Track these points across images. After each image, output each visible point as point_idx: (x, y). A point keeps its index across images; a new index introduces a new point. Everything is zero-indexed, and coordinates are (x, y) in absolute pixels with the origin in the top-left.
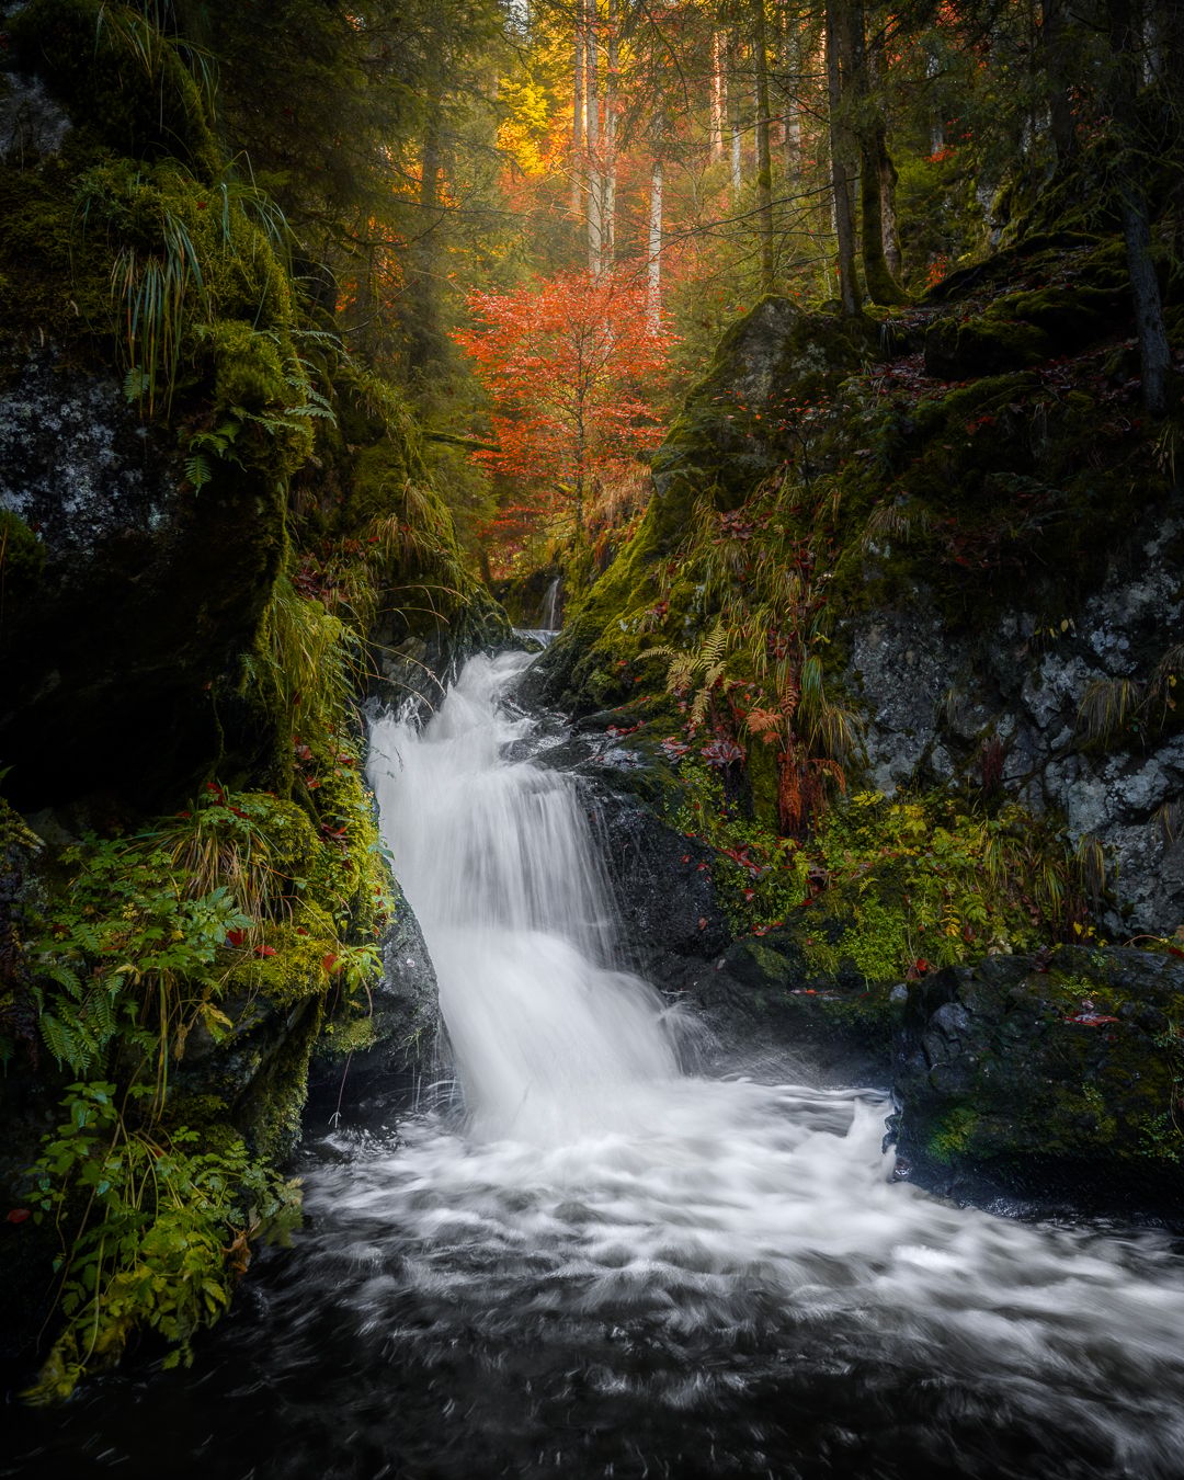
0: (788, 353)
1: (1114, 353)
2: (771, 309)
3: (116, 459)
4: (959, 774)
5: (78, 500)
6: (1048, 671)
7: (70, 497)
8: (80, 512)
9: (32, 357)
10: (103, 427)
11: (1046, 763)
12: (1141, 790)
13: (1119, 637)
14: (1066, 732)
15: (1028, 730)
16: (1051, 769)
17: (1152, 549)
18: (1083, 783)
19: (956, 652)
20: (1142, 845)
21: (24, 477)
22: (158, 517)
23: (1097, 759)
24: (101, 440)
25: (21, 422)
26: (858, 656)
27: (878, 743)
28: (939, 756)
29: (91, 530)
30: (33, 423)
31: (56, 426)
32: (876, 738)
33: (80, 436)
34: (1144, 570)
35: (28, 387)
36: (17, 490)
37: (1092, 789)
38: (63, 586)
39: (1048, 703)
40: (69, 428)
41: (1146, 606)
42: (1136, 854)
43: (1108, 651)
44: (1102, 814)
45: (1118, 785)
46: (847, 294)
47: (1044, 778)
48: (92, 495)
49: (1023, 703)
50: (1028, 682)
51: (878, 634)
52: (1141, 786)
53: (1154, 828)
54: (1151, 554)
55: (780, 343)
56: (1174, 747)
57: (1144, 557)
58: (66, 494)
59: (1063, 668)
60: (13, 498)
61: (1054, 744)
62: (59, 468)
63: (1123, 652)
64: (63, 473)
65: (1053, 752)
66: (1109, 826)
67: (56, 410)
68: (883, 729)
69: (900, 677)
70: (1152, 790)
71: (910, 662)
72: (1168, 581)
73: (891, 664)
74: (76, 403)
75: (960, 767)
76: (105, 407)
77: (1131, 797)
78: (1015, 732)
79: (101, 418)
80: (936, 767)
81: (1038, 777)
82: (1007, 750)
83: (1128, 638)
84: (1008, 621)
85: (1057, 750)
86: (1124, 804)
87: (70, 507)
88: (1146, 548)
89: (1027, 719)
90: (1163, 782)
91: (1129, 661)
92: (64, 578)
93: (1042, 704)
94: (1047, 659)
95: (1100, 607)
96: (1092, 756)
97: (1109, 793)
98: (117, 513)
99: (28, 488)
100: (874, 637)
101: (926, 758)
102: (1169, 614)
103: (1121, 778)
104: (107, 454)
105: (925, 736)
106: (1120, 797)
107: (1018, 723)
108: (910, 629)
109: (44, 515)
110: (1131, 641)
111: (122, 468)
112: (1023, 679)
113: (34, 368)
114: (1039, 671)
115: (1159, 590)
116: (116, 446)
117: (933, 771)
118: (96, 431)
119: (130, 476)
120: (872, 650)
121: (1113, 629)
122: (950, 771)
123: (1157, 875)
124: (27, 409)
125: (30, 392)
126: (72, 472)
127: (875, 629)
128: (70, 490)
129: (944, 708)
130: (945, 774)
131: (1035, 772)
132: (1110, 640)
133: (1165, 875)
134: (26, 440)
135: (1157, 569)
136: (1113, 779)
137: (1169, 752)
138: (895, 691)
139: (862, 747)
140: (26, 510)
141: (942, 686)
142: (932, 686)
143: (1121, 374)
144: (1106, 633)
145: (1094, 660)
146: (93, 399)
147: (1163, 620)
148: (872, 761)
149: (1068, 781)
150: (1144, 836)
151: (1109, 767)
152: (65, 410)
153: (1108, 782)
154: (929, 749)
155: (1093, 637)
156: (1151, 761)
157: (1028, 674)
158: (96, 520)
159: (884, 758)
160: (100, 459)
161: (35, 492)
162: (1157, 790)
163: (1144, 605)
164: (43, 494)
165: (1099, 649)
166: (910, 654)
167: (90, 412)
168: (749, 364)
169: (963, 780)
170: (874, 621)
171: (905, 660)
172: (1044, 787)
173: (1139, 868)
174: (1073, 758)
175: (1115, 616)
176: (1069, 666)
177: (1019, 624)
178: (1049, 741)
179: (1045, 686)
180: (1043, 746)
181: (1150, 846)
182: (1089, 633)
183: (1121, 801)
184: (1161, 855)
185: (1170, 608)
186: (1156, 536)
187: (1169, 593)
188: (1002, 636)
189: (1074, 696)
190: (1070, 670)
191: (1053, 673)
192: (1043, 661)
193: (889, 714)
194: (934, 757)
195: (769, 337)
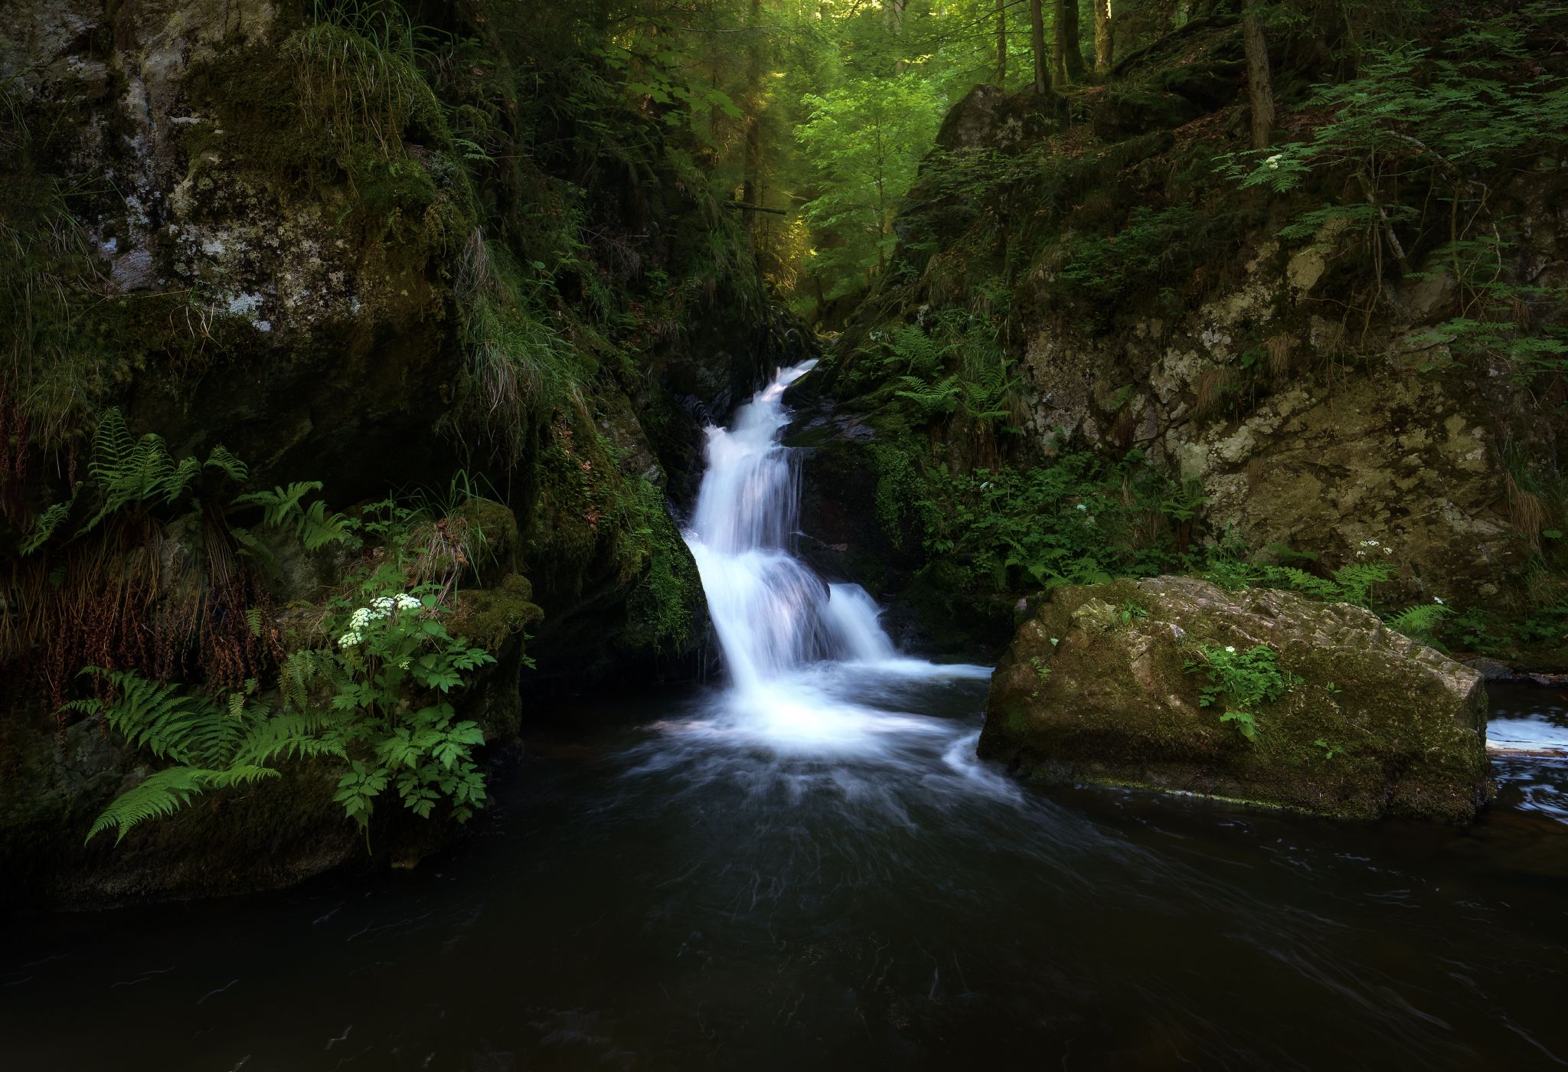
0: (994, 126)
1: (1235, 112)
2: (980, 94)
3: (322, 265)
4: (1102, 439)
5: (295, 298)
6: (1169, 361)
7: (289, 296)
8: (297, 307)
9: (251, 192)
10: (310, 242)
11: (1167, 429)
12: (1233, 448)
13: (1224, 334)
14: (1182, 406)
15: (1154, 406)
16: (1170, 433)
17: (1252, 266)
18: (1192, 444)
19: (1102, 350)
20: (1233, 489)
21: (255, 283)
22: (358, 306)
23: (1202, 425)
24: (309, 252)
25: (249, 242)
26: (1029, 357)
27: (1045, 417)
28: (1089, 426)
29: (306, 319)
30: (256, 244)
31: (275, 243)
32: (1043, 414)
33: (293, 249)
34: (1244, 283)
35: (251, 215)
36: (251, 293)
37: (1198, 449)
38: (294, 361)
39: (1169, 386)
40: (284, 245)
41: (1245, 311)
42: (1229, 495)
43: (1214, 345)
44: (1205, 467)
45: (1217, 445)
46: (1039, 79)
47: (1165, 441)
48: (305, 293)
49: (1151, 387)
50: (1154, 371)
51: (1046, 338)
52: (1234, 446)
53: (1243, 477)
54: (1250, 271)
55: (987, 120)
56: (1260, 416)
57: (1245, 272)
58: (286, 294)
59: (1181, 359)
60: (249, 298)
61: (1174, 415)
62: (279, 275)
63: (1226, 346)
64: (282, 278)
65: (1172, 421)
66: (1210, 474)
67: (273, 231)
68: (1049, 407)
69: (1061, 369)
70: (1243, 448)
71: (1068, 358)
72: (1263, 290)
73: (1054, 360)
74: (288, 225)
75: (1103, 432)
76: (310, 227)
77: (1227, 454)
78: (1144, 407)
79: (308, 235)
80: (1087, 434)
81: (1161, 439)
82: (1140, 420)
83: (1230, 335)
84: (1141, 326)
85: (1175, 420)
86: (1221, 458)
87: (290, 303)
88: (1247, 266)
89: (1154, 397)
90: (1251, 442)
91: (1230, 353)
92: (293, 355)
93: (1163, 385)
94: (1169, 353)
95: (1210, 313)
96: (1200, 423)
97: (1210, 451)
98: (326, 305)
99: (258, 290)
100: (1042, 340)
101: (1079, 427)
102: (1262, 316)
103: (1220, 440)
104: (316, 261)
105: (1081, 410)
106: (1218, 454)
107: (1147, 400)
108: (1068, 334)
109: (272, 310)
110: (1232, 338)
111: (327, 271)
112: (1151, 368)
113: (254, 201)
114: (1162, 362)
115: (1256, 298)
116: (320, 255)
117: (1085, 437)
118: (306, 244)
119: (333, 276)
120: (1042, 350)
121: (1219, 329)
122: (1097, 437)
123: (1244, 510)
124: (252, 232)
125: (253, 219)
126: (289, 277)
127: (1043, 334)
128: (289, 291)
129: (1092, 392)
130: (1093, 439)
131: (1158, 436)
132: (1217, 337)
133: (1249, 510)
134: (253, 255)
135: (1255, 282)
136: (1214, 441)
137: (1257, 420)
138: (1058, 380)
139: (1034, 420)
140: (257, 307)
141: (1092, 375)
142: (1084, 375)
143: (1238, 130)
144: (1214, 332)
145: (1203, 353)
146: (301, 220)
147: (1258, 320)
148: (1041, 430)
149: (1182, 442)
150: (1235, 482)
151: (1211, 432)
152: (281, 231)
153: (1210, 443)
154: (1082, 420)
155: (1204, 336)
156: (1243, 428)
157: (1154, 364)
158: (312, 312)
159: (1049, 428)
160: (309, 266)
161: (265, 294)
162: (1246, 448)
163: (1243, 310)
164: (270, 295)
165: (1207, 345)
166: (1068, 353)
167: (300, 231)
168: (964, 138)
169: (1105, 443)
170: (1042, 329)
171: (1065, 356)
172: (1165, 447)
173: (1230, 505)
174: (1186, 426)
175: (1221, 319)
176: (1186, 357)
177: (1148, 327)
178: (1169, 413)
179: (1167, 372)
180: (1165, 417)
181: (1239, 489)
182: (1200, 333)
183: (1219, 457)
184: (1247, 496)
185: (1264, 312)
186: (1255, 257)
187: (1264, 300)
188: (1136, 336)
189: (1189, 380)
190: (1187, 360)
191: (1172, 363)
192: (1165, 354)
193: (1052, 396)
194: (1085, 426)
195: (979, 116)
